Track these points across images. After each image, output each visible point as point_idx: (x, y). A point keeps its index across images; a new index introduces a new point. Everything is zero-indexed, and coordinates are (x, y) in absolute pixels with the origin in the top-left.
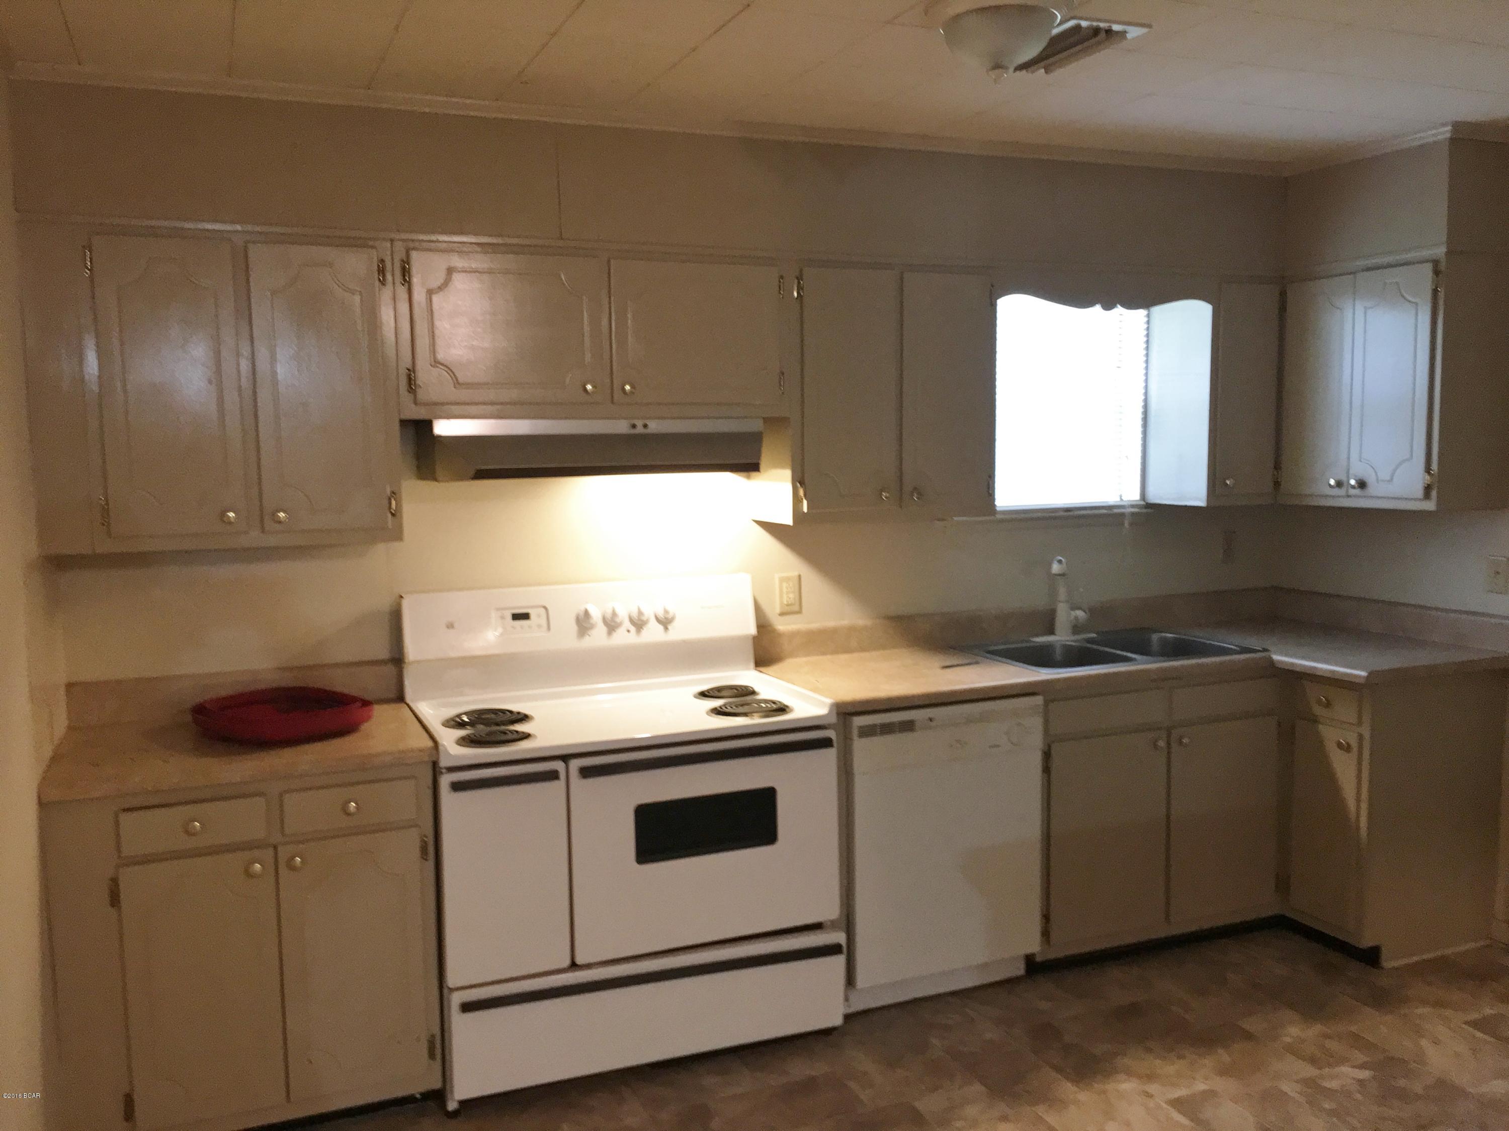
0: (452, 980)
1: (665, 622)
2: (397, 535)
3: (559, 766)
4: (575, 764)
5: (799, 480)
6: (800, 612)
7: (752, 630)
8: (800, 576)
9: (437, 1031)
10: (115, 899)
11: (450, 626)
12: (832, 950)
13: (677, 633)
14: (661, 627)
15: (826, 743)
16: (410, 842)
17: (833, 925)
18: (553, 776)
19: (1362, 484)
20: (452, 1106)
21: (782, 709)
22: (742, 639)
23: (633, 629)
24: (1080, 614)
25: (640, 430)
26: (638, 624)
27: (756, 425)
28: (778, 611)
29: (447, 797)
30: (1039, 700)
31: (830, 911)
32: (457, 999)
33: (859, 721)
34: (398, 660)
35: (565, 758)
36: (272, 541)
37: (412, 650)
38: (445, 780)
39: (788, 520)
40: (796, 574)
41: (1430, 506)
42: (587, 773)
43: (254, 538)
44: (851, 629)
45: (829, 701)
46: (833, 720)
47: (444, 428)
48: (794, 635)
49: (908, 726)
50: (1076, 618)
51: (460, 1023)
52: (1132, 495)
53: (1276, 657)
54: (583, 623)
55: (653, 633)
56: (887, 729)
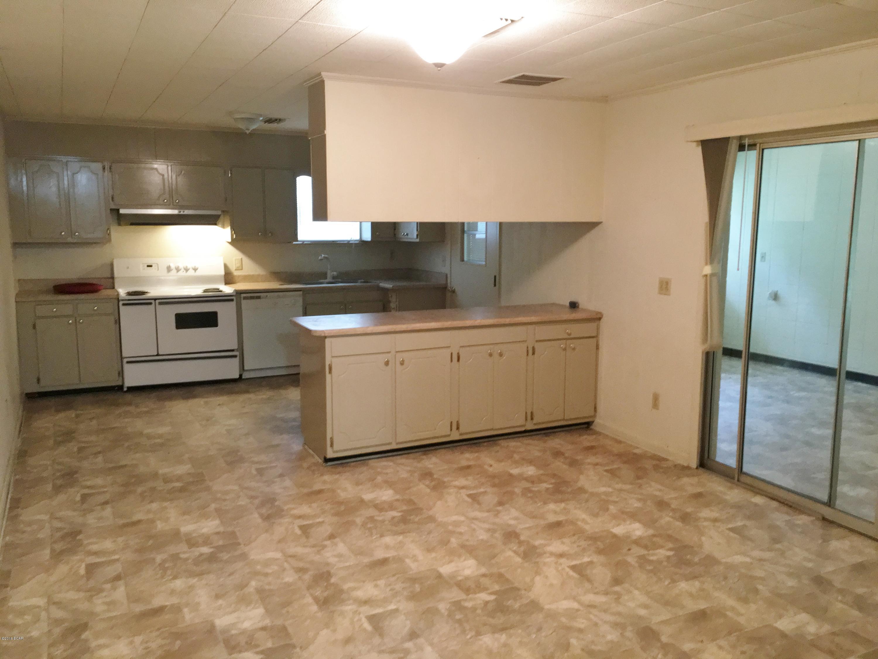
0: (124, 355)
1: (195, 270)
2: (109, 240)
3: (153, 301)
4: (157, 301)
5: (233, 228)
6: (242, 269)
7: (222, 273)
8: (242, 259)
9: (120, 369)
10: (34, 327)
11: (128, 268)
12: (235, 356)
13: (199, 273)
14: (194, 271)
15: (232, 300)
16: (112, 319)
17: (237, 350)
18: (151, 304)
19: (407, 234)
20: (125, 389)
21: (221, 291)
22: (220, 276)
23: (185, 271)
24: (335, 273)
25: (182, 213)
26: (187, 270)
27: (219, 213)
28: (235, 269)
29: (122, 308)
30: (301, 292)
31: (234, 345)
32: (125, 360)
33: (243, 295)
34: (113, 278)
35: (155, 299)
36: (75, 241)
37: (116, 275)
38: (121, 303)
39: (230, 240)
40: (241, 258)
41: (418, 240)
42: (160, 304)
43: (69, 240)
44: (259, 275)
45: (234, 289)
46: (235, 294)
47: (122, 211)
48: (239, 276)
49: (259, 298)
50: (333, 274)
51: (126, 367)
52: (358, 238)
53: (381, 284)
54: (169, 269)
55: (191, 273)
56: (252, 298)
